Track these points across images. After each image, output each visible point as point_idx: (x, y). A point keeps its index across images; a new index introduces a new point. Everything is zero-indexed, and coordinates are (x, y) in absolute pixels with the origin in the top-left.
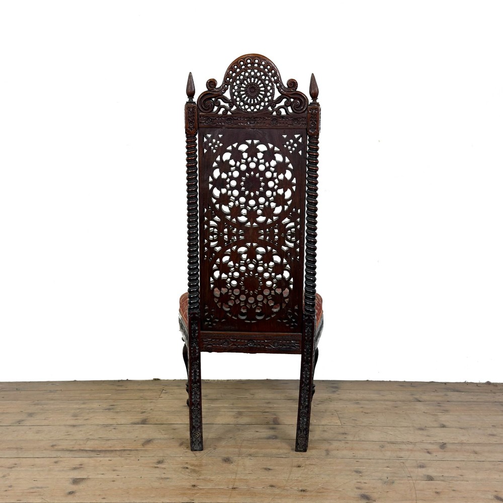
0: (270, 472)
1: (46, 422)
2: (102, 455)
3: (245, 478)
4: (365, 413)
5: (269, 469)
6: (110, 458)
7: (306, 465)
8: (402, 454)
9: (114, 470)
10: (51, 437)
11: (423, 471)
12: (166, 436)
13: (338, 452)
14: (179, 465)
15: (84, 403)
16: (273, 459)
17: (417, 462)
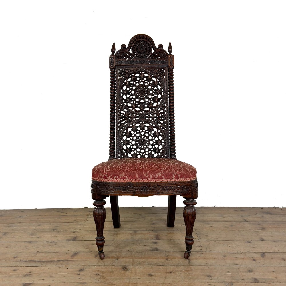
0: (152, 277)
1: (13, 239)
2: (45, 264)
3: (135, 282)
4: (213, 230)
5: (152, 275)
6: (49, 267)
7: (175, 271)
8: (237, 262)
9: (51, 277)
10: (14, 251)
11: (251, 275)
12: (87, 250)
13: (196, 260)
14: (93, 273)
15: (39, 225)
16: (154, 266)
17: (247, 267)
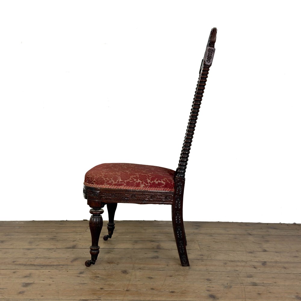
1: (11, 247)
2: (44, 268)
3: (135, 283)
4: (216, 242)
5: (151, 278)
6: (49, 270)
7: (175, 275)
8: (237, 269)
9: (51, 278)
10: (13, 256)
11: (250, 280)
13: (197, 267)
14: (93, 275)
15: (37, 235)
16: (154, 271)
17: (247, 274)
